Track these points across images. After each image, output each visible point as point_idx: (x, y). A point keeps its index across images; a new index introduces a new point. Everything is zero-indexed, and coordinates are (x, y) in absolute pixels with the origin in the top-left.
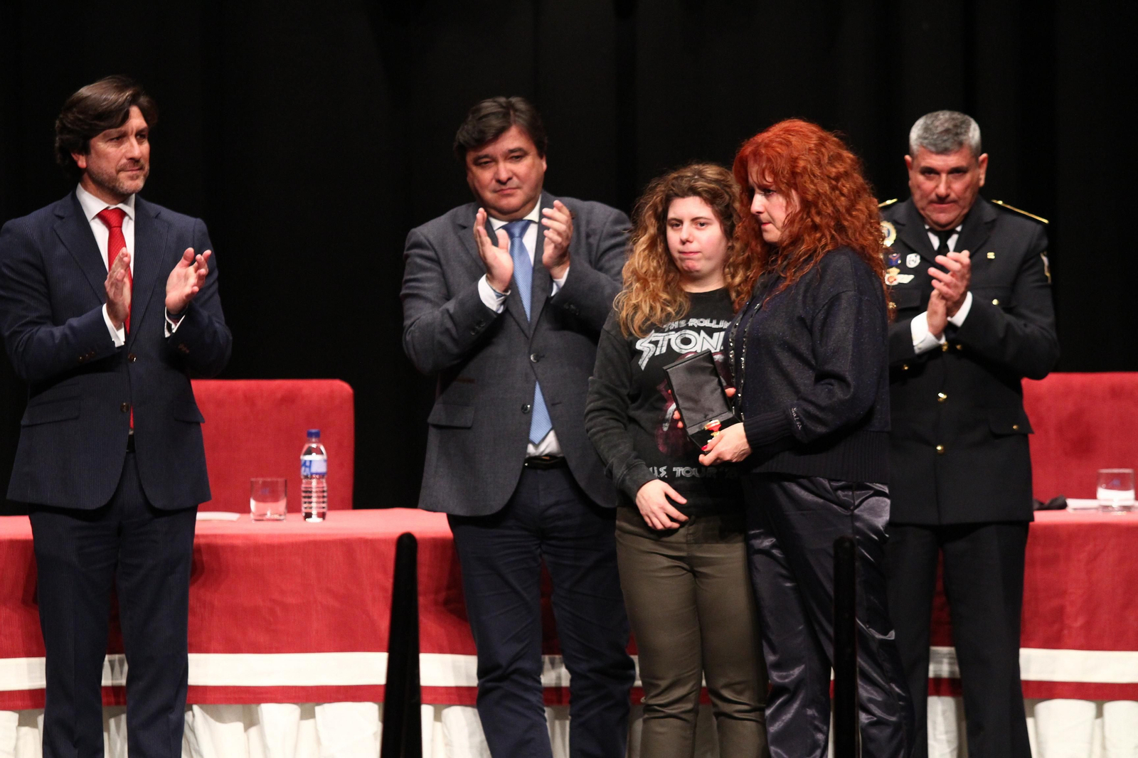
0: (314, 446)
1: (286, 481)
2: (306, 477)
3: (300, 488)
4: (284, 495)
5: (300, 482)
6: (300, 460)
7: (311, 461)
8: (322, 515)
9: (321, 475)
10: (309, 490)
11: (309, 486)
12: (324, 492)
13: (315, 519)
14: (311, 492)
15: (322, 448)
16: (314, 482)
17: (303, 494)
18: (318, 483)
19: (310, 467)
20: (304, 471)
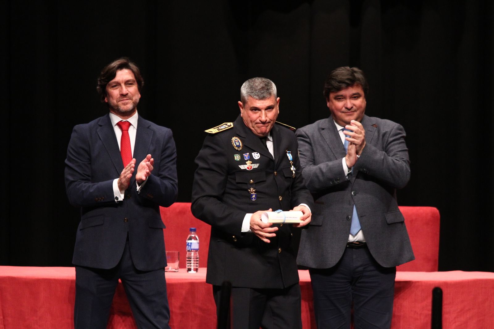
0: (193, 236)
1: (179, 253)
2: (189, 251)
3: (186, 256)
4: (178, 260)
5: (186, 254)
6: (186, 243)
7: (191, 243)
8: (196, 270)
9: (196, 250)
10: (190, 257)
11: (190, 255)
12: (197, 258)
13: (192, 272)
14: (191, 258)
15: (197, 237)
16: (193, 254)
17: (187, 259)
18: (194, 254)
19: (191, 246)
20: (188, 248)
